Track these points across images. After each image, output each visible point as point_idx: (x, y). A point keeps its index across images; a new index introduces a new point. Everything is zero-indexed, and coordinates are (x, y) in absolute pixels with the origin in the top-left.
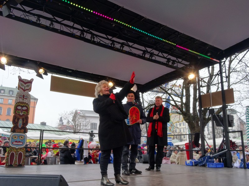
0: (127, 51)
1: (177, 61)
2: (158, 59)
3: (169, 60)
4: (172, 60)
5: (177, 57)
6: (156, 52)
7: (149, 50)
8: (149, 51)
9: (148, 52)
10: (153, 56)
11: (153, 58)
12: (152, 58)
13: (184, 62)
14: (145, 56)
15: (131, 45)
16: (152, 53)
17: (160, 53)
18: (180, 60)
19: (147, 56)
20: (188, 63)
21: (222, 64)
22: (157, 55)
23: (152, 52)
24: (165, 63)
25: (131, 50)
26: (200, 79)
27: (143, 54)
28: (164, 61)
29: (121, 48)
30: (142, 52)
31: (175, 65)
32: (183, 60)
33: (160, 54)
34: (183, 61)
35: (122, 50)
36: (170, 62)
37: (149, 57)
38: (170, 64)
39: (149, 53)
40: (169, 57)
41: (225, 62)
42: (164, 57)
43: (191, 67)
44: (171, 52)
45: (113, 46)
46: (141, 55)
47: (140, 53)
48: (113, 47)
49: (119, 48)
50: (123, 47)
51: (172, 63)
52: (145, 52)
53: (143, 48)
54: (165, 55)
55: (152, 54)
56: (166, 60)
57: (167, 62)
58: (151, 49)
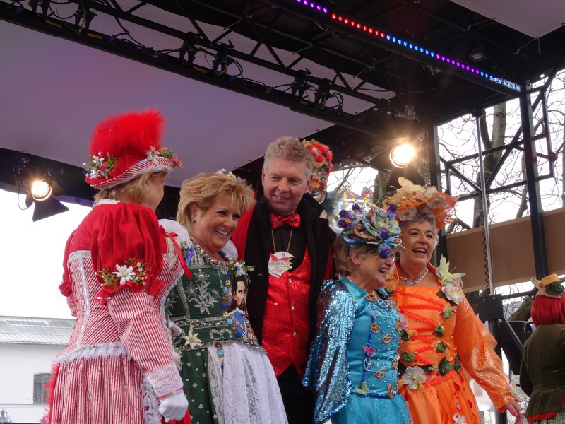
0: (110, 34)
1: (339, 82)
2: (253, 73)
3: (302, 79)
4: (316, 80)
5: (340, 67)
6: (242, 43)
7: (212, 31)
8: (211, 39)
9: (206, 42)
10: (231, 61)
11: (232, 70)
12: (224, 68)
13: (370, 88)
14: (191, 58)
15: (125, 9)
16: (224, 45)
17: (263, 46)
18: (353, 81)
19: (204, 59)
20: (389, 95)
21: (534, 97)
22: (251, 58)
23: (224, 41)
24: (283, 94)
25: (127, 32)
26: (442, 167)
27: (182, 51)
28: (282, 82)
29: (82, 23)
30: (179, 43)
31: (331, 103)
32: (366, 78)
33: (263, 53)
34: (367, 85)
35: (86, 30)
36: (308, 87)
37: (211, 66)
38: (310, 95)
39: (213, 45)
40: (306, 64)
41: (543, 89)
42: (280, 68)
43: (403, 111)
44: (311, 45)
45: (39, 10)
46: (177, 55)
47: (171, 45)
48: (44, 17)
49: (72, 21)
50: (90, 17)
51: (318, 96)
52: (192, 42)
53: (183, 24)
54: (287, 57)
55: (225, 53)
56: (291, 80)
57: (293, 87)
58: (220, 30)
